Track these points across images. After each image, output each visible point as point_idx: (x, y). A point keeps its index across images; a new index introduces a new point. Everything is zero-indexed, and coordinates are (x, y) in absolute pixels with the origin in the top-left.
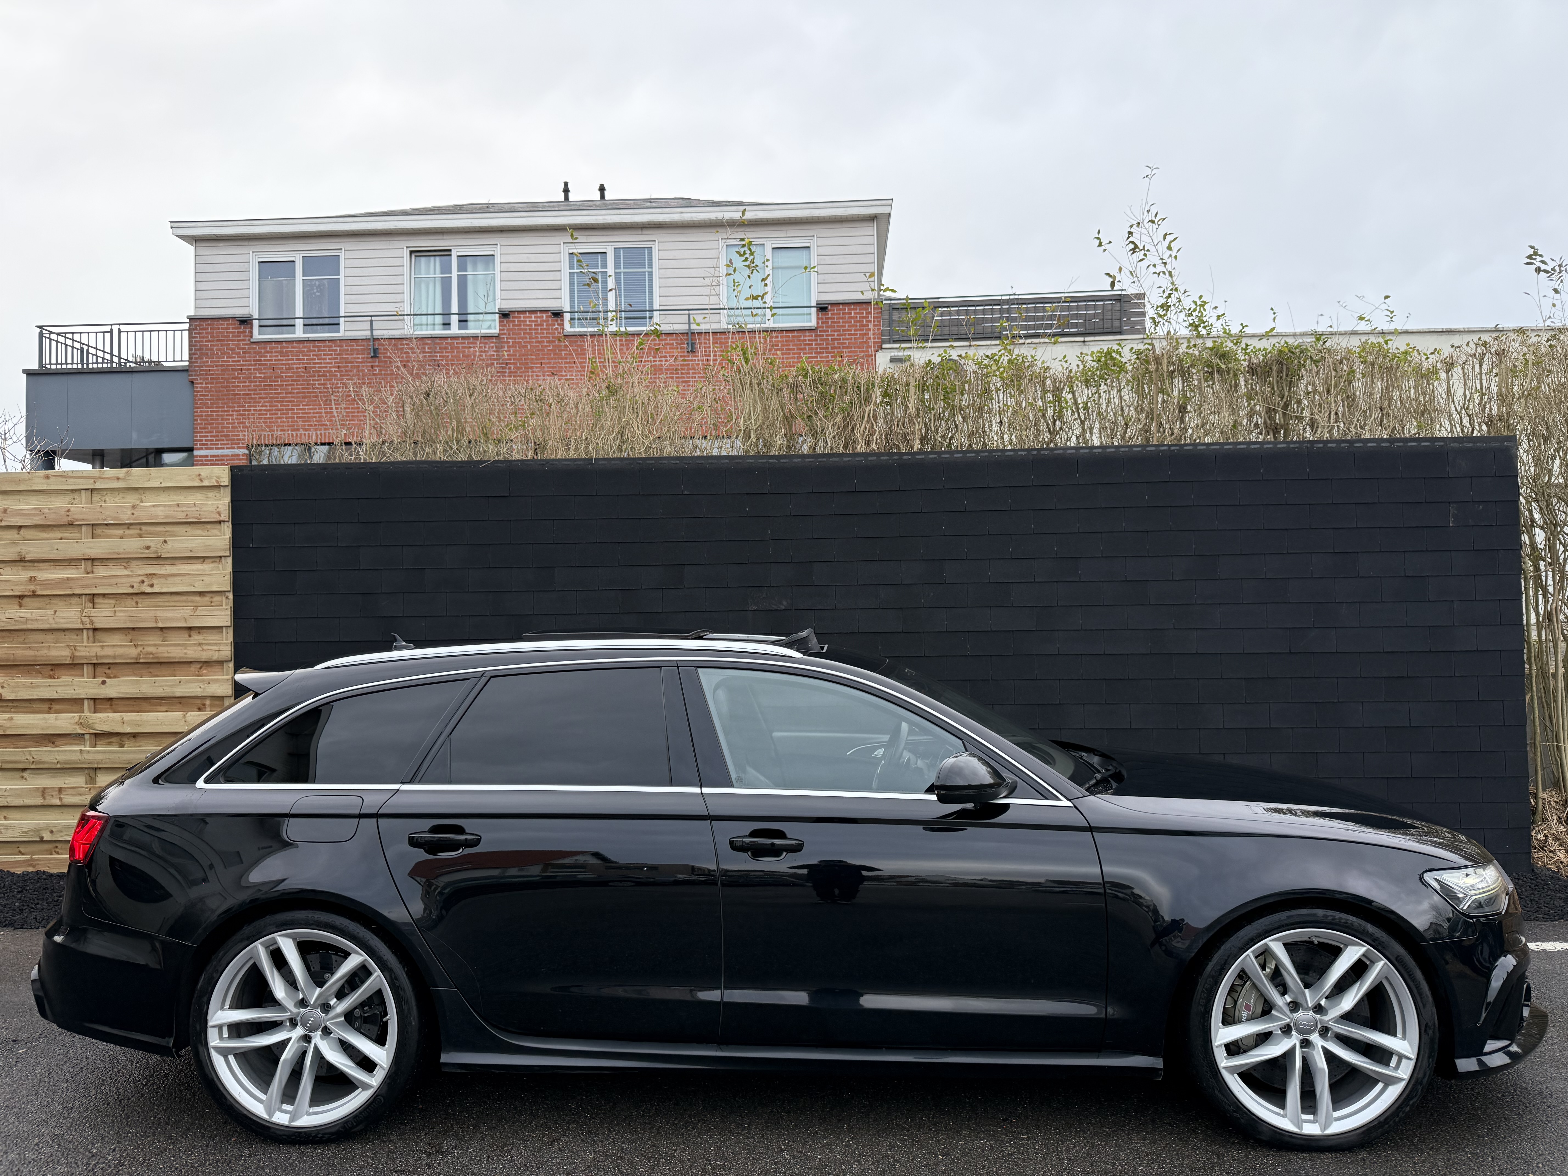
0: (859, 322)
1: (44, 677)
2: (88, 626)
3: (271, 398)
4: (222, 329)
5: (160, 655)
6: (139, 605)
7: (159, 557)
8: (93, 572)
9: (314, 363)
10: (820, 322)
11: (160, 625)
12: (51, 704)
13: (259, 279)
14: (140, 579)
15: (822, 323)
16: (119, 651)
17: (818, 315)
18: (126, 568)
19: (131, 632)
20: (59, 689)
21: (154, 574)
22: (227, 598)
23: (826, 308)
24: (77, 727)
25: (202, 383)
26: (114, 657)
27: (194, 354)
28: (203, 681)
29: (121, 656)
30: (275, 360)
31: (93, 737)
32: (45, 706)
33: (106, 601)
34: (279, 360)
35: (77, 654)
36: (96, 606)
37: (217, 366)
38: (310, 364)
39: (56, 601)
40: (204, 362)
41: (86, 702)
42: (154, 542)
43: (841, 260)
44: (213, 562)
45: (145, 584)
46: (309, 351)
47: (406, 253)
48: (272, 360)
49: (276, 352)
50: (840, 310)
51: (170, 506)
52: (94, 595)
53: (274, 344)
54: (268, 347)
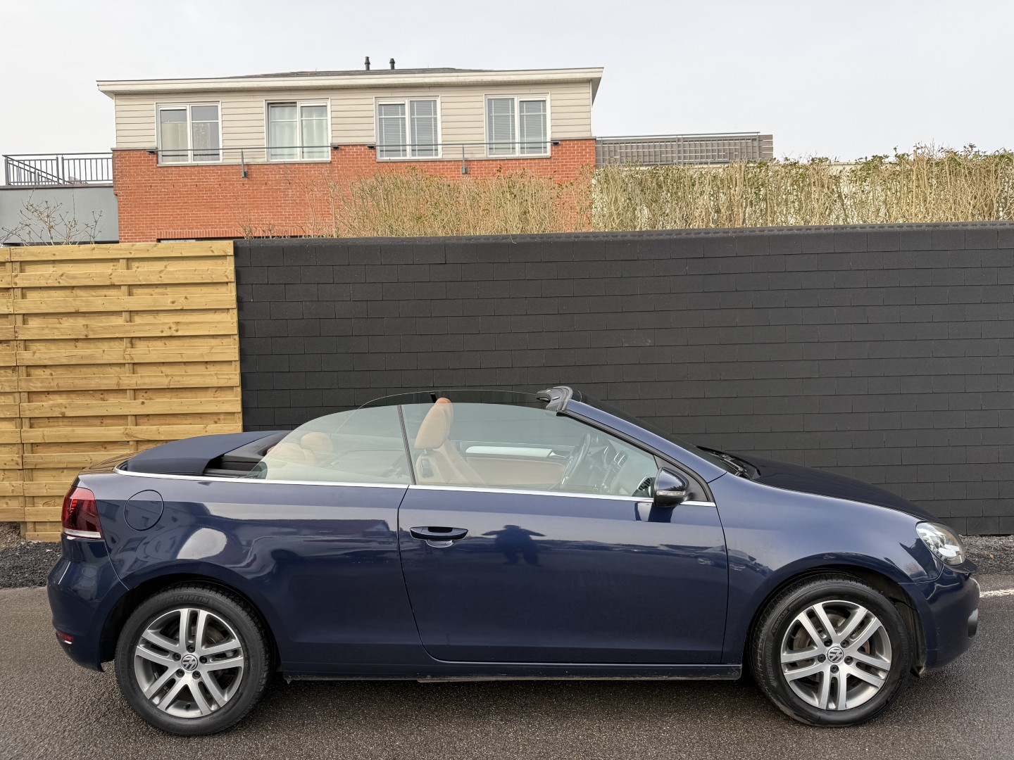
0: (580, 153)
1: (96, 400)
2: (129, 361)
4: (136, 157)
5: (185, 383)
6: (167, 345)
7: (183, 310)
8: (131, 321)
9: (202, 182)
11: (185, 360)
12: (102, 420)
13: (161, 122)
14: (168, 326)
16: (154, 380)
17: (552, 148)
18: (156, 318)
19: (162, 365)
20: (109, 409)
21: (179, 322)
22: (234, 339)
25: (123, 196)
26: (151, 384)
27: (117, 175)
28: (219, 401)
29: (155, 384)
30: (175, 180)
31: (135, 443)
32: (98, 422)
33: (142, 342)
35: (121, 382)
36: (135, 346)
37: (133, 184)
39: (103, 343)
40: (124, 181)
41: (129, 418)
42: (177, 298)
43: (567, 110)
44: (223, 313)
45: (172, 329)
46: (199, 173)
47: (264, 104)
48: (172, 180)
49: (175, 174)
50: (568, 144)
51: (189, 271)
52: (132, 338)
53: (173, 169)
54: (170, 170)
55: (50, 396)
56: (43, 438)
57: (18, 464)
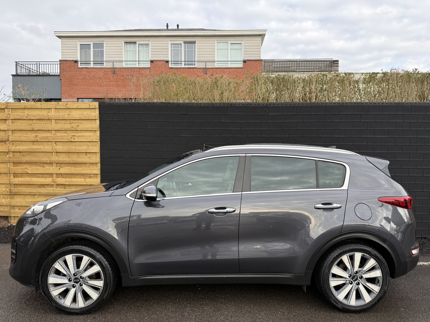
0: (255, 66)
1: (41, 167)
2: (55, 151)
3: (84, 85)
4: (69, 64)
5: (77, 161)
6: (70, 145)
7: (77, 130)
8: (56, 134)
9: (96, 75)
10: (244, 66)
11: (77, 151)
12: (43, 175)
13: (80, 49)
14: (71, 137)
15: (245, 66)
16: (64, 159)
17: (243, 64)
18: (66, 133)
19: (68, 153)
20: (46, 171)
21: (75, 136)
22: (98, 143)
23: (246, 62)
24: (52, 182)
25: (64, 80)
26: (63, 161)
27: (61, 71)
28: (91, 169)
29: (65, 161)
30: (85, 73)
31: (56, 185)
32: (41, 176)
33: (60, 143)
34: (86, 73)
35: (51, 160)
36: (57, 145)
37: (68, 75)
38: (95, 75)
39: (45, 143)
40: (64, 74)
41: (54, 175)
42: (74, 125)
43: (251, 47)
44: (93, 132)
45: (72, 138)
46: (95, 71)
49: (85, 71)
50: (250, 62)
51: (80, 114)
52: (56, 141)
53: (85, 69)
54: (83, 69)
55: (22, 165)
56: (19, 182)
57: (8, 192)
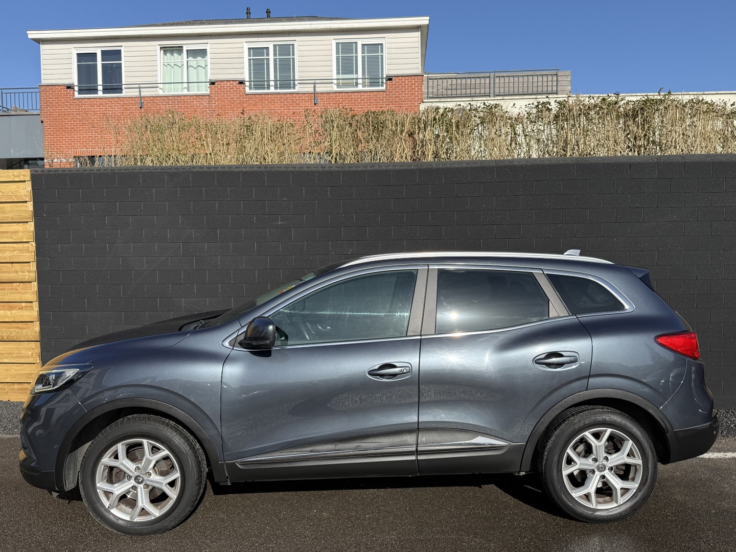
0: (410, 86)
3: (86, 130)
4: (58, 91)
10: (388, 87)
13: (78, 63)
17: (387, 83)
23: (392, 79)
25: (47, 122)
28: (20, 292)
34: (89, 109)
37: (55, 112)
38: (106, 111)
40: (48, 110)
43: (400, 51)
44: (23, 225)
46: (106, 104)
47: (158, 48)
48: (85, 109)
49: (88, 104)
50: (400, 80)
53: (86, 100)
54: (83, 101)
